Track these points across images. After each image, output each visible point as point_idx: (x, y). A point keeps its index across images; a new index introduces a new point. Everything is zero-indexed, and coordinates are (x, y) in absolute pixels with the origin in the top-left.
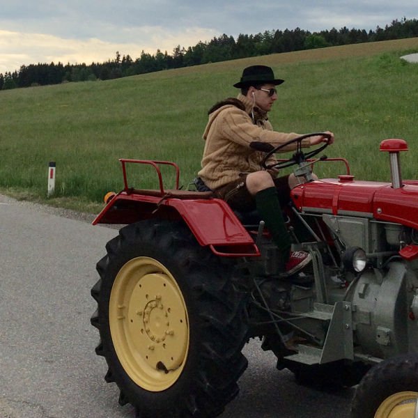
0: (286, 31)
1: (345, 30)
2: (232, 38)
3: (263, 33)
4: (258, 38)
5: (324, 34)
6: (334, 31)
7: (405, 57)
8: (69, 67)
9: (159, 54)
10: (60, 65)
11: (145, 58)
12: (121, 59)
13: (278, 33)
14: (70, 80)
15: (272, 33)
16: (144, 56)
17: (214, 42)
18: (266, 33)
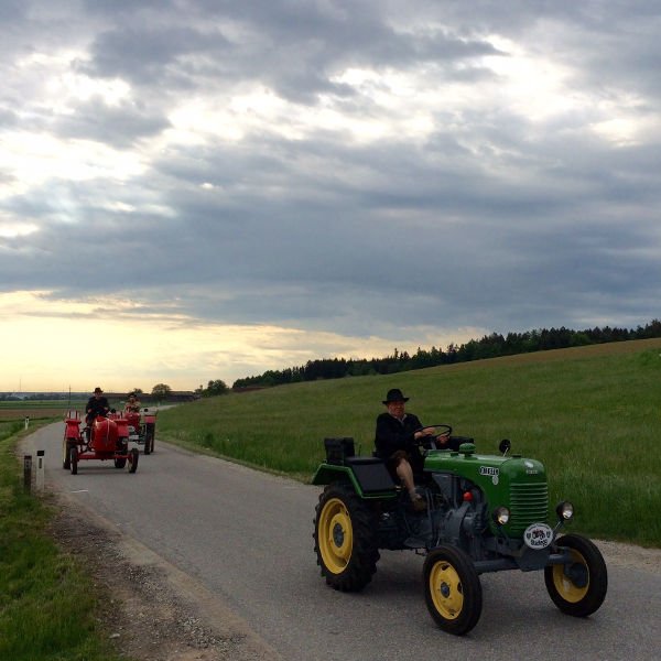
0: (553, 329)
1: (607, 329)
2: (501, 336)
3: (530, 331)
4: (526, 336)
5: (588, 332)
6: (597, 329)
9: (434, 350)
10: (343, 360)
12: (399, 355)
13: (545, 332)
14: (352, 375)
15: (539, 332)
16: (420, 353)
17: (485, 340)
18: (534, 331)
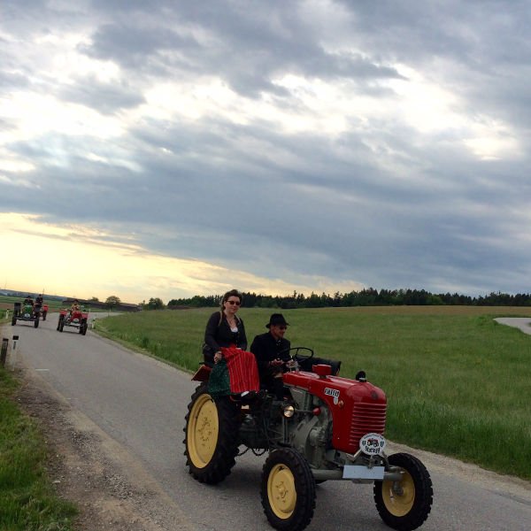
0: (415, 291)
1: (456, 295)
2: (376, 291)
3: (398, 290)
4: (394, 293)
5: (441, 296)
6: (448, 295)
7: (496, 319)
8: (260, 297)
9: (324, 296)
10: (254, 295)
11: (314, 297)
12: (297, 296)
13: (409, 291)
14: (260, 306)
15: (405, 291)
16: (313, 296)
17: (363, 293)
18: (401, 290)
